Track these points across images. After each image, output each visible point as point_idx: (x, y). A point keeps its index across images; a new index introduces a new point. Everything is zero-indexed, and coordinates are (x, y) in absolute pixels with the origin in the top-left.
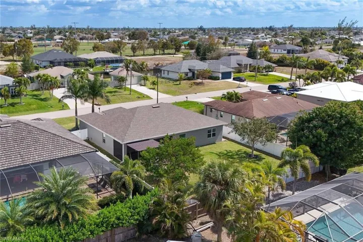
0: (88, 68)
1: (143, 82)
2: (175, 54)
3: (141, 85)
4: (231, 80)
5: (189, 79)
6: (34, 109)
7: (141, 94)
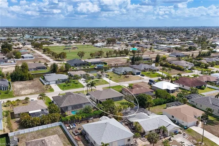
0: (88, 66)
1: (107, 76)
2: (125, 56)
3: (107, 78)
4: (139, 76)
5: (124, 75)
6: (74, 87)
7: (106, 81)
